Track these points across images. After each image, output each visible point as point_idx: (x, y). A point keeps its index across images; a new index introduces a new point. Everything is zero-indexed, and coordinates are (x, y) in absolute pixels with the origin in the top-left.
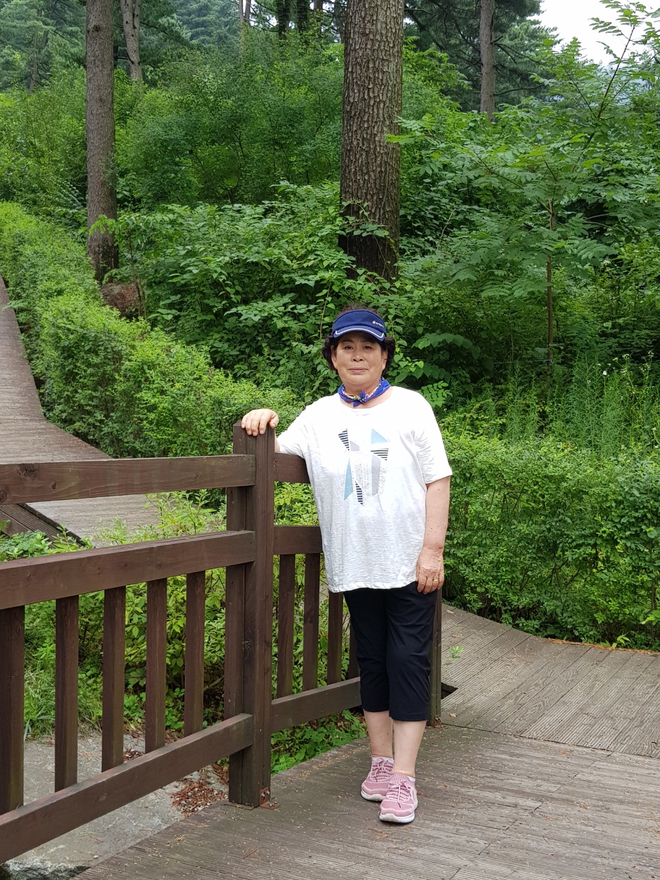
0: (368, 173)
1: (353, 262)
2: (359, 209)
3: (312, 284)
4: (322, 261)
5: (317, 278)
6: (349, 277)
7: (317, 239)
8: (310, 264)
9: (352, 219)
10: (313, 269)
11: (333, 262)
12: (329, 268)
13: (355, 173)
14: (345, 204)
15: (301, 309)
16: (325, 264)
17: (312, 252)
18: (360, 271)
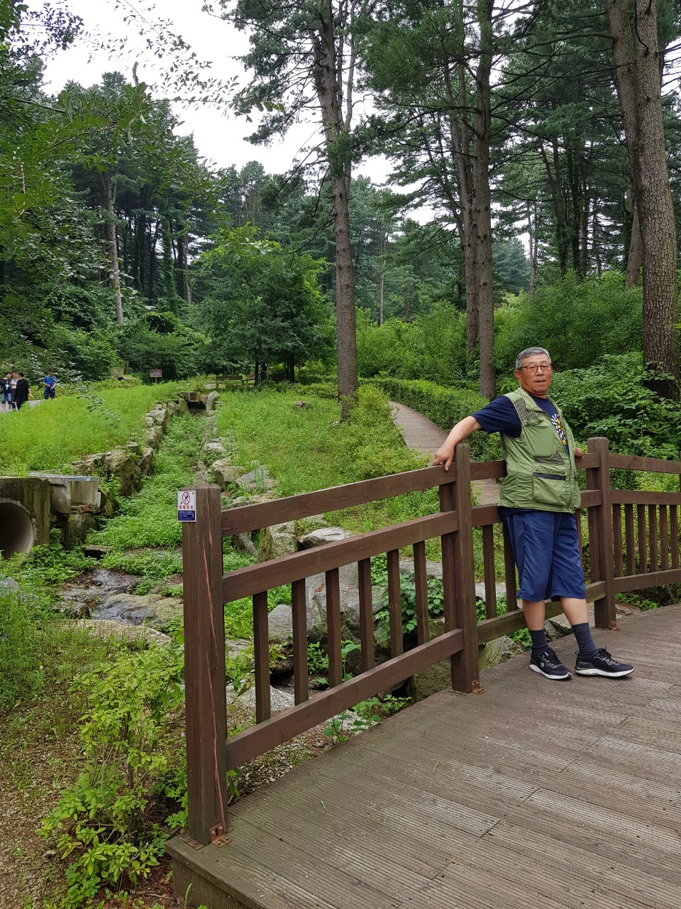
0: (660, 346)
1: (657, 395)
2: (656, 366)
3: (634, 408)
4: (637, 395)
5: (637, 404)
6: (655, 403)
7: (632, 384)
8: (630, 397)
9: (652, 372)
10: (633, 400)
11: (645, 395)
12: (641, 399)
13: (653, 347)
14: (648, 364)
15: (629, 421)
16: (640, 397)
17: (631, 390)
18: (662, 399)
